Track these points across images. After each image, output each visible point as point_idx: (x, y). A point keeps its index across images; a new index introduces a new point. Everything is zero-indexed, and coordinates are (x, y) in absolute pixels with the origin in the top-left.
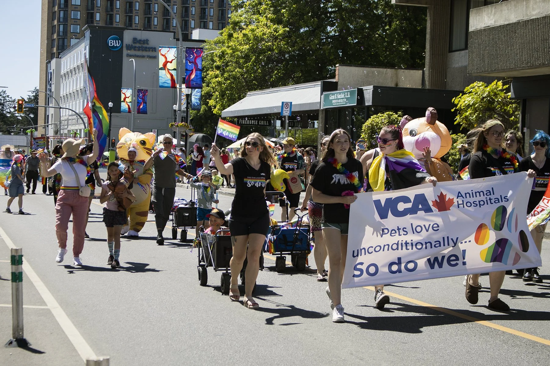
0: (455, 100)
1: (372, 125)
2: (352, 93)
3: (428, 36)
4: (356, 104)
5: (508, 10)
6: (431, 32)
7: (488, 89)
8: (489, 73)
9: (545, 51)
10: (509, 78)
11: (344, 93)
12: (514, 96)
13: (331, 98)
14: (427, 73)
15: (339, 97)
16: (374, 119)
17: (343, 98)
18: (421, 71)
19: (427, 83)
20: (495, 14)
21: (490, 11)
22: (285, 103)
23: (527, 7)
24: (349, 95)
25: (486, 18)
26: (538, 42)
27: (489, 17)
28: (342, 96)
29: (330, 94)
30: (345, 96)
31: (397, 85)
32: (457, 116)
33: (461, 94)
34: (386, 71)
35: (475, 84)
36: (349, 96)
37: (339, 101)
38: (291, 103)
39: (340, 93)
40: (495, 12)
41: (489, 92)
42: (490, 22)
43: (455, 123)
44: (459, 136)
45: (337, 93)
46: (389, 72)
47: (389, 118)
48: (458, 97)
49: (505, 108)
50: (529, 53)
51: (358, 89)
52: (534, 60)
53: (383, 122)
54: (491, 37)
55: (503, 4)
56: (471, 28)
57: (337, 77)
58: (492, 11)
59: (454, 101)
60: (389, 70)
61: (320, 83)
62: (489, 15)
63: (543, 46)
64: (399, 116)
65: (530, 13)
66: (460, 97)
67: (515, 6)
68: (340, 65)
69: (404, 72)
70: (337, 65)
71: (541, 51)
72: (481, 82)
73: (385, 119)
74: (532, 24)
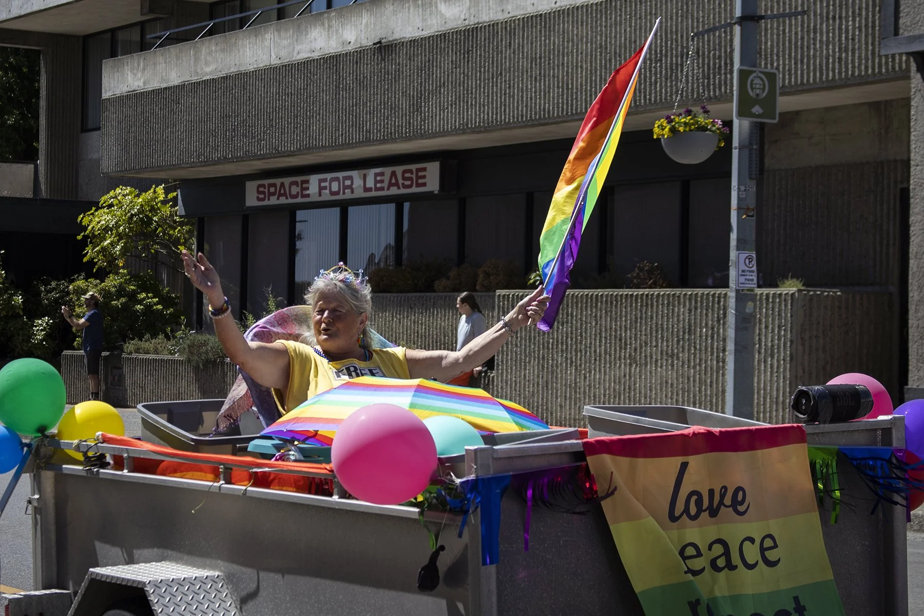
0: (82, 219)
3: (43, 103)
5: (165, 63)
7: (140, 200)
8: (136, 173)
9: (226, 135)
10: (175, 181)
12: (183, 213)
14: (42, 169)
18: (32, 166)
19: (43, 187)
20: (144, 69)
21: (136, 65)
23: (197, 60)
25: (130, 77)
26: (215, 120)
27: (135, 75)
32: (88, 246)
33: (94, 209)
35: (118, 191)
40: (144, 66)
41: (142, 206)
42: (136, 84)
43: (85, 260)
44: (91, 283)
48: (89, 213)
49: (171, 232)
50: (201, 139)
52: (209, 151)
54: (139, 110)
55: (158, 53)
56: (106, 92)
58: (139, 65)
59: (81, 221)
62: (135, 71)
63: (223, 127)
65: (202, 69)
66: (92, 214)
67: (178, 58)
71: (221, 136)
72: (128, 188)
74: (205, 88)
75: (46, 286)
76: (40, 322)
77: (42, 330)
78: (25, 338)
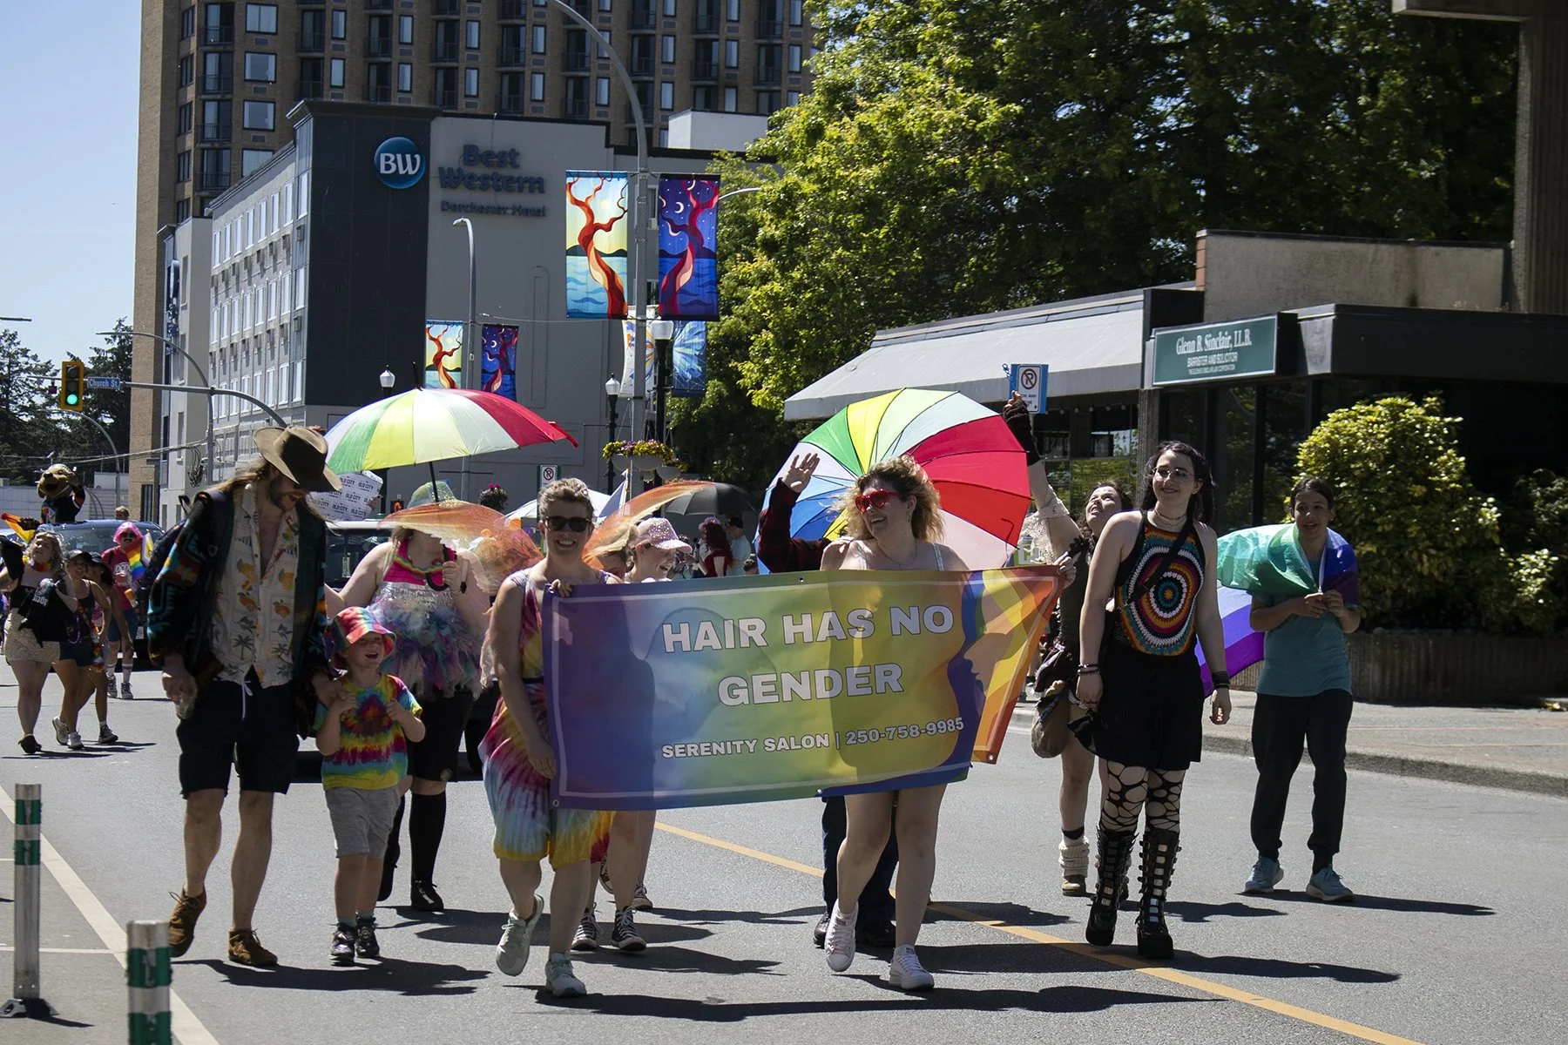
1: (1334, 445)
2: (1258, 331)
3: (1523, 128)
4: (1273, 371)
6: (1534, 112)
11: (1231, 331)
13: (1181, 351)
14: (1519, 257)
15: (1212, 344)
16: (1339, 424)
17: (1224, 351)
18: (1499, 252)
19: (1521, 294)
22: (1022, 370)
24: (1247, 337)
28: (1224, 342)
29: (1179, 335)
30: (1232, 342)
31: (1413, 300)
34: (1375, 253)
36: (1248, 343)
37: (1212, 362)
38: (1045, 367)
39: (1214, 333)
45: (1203, 333)
46: (1385, 255)
47: (1395, 418)
51: (1281, 316)
53: (1371, 434)
57: (1200, 274)
60: (1384, 248)
61: (1141, 297)
64: (1430, 412)
68: (1210, 233)
69: (1437, 254)
70: (1203, 233)
73: (1378, 423)
75: (1543, 486)
76: (1532, 558)
77: (1537, 576)
78: (1505, 590)
